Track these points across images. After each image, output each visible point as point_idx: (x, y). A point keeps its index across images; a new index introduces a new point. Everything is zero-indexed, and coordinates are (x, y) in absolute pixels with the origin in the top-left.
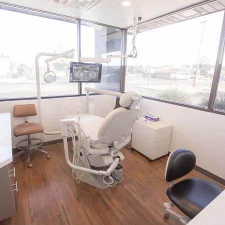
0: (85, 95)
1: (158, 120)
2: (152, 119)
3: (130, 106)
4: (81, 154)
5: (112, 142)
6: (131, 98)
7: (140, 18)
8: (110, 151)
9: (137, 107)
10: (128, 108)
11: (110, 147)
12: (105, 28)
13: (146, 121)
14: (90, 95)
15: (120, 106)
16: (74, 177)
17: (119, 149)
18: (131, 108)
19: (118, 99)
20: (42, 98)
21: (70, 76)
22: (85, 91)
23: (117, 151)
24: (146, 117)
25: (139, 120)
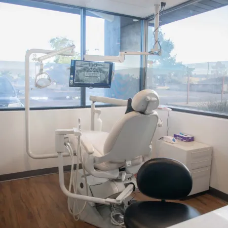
0: (89, 107)
1: (191, 139)
2: (183, 139)
3: (146, 109)
4: (82, 185)
5: (123, 161)
6: (146, 98)
7: (163, 4)
8: (121, 175)
9: (155, 112)
10: (142, 113)
11: (120, 170)
12: (118, 18)
13: (174, 140)
14: (96, 106)
15: (132, 110)
16: (71, 212)
17: (134, 173)
18: (147, 112)
19: (130, 101)
20: (31, 109)
21: (70, 79)
22: (90, 100)
23: (130, 175)
24: (175, 136)
25: (164, 139)
